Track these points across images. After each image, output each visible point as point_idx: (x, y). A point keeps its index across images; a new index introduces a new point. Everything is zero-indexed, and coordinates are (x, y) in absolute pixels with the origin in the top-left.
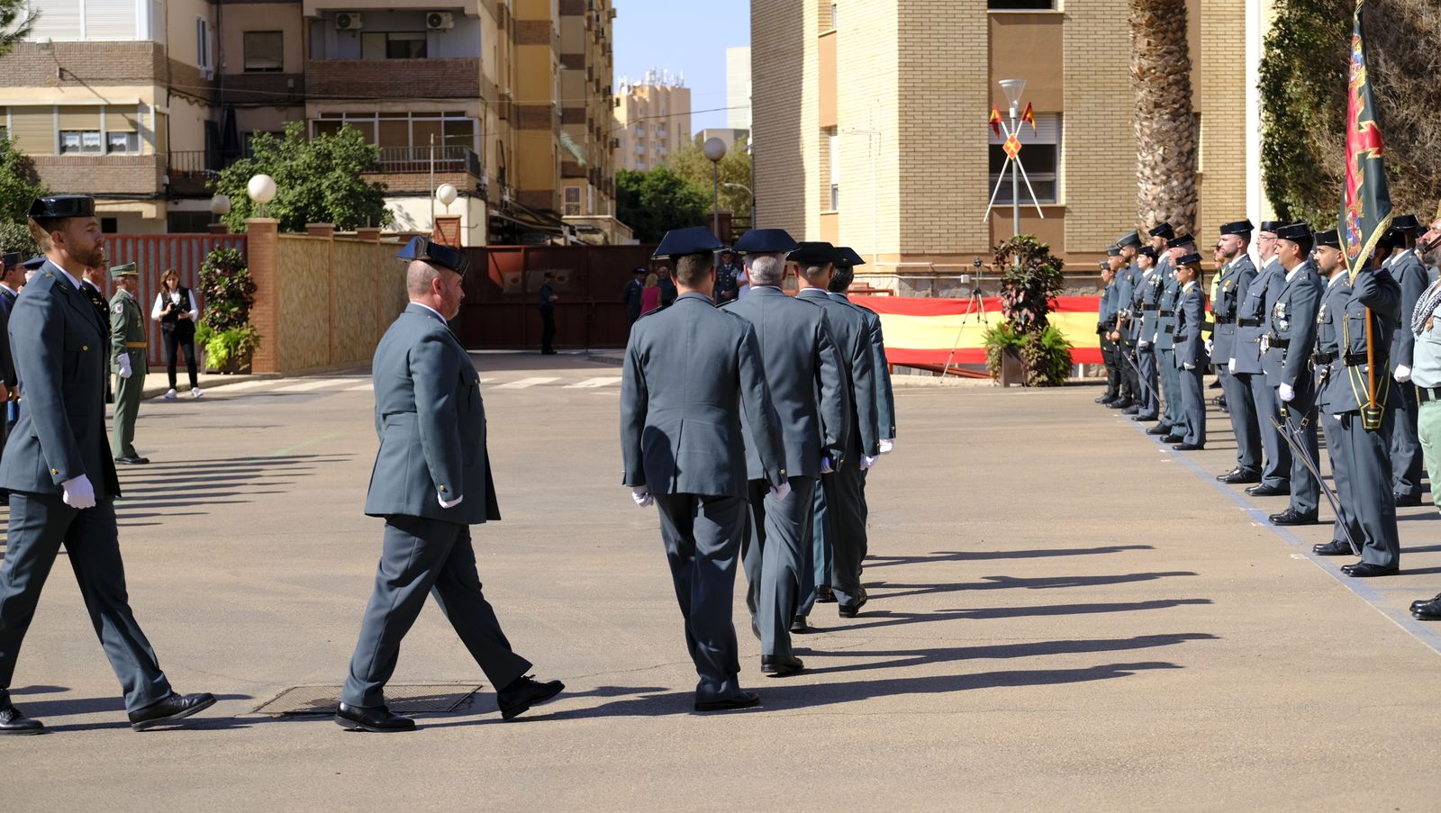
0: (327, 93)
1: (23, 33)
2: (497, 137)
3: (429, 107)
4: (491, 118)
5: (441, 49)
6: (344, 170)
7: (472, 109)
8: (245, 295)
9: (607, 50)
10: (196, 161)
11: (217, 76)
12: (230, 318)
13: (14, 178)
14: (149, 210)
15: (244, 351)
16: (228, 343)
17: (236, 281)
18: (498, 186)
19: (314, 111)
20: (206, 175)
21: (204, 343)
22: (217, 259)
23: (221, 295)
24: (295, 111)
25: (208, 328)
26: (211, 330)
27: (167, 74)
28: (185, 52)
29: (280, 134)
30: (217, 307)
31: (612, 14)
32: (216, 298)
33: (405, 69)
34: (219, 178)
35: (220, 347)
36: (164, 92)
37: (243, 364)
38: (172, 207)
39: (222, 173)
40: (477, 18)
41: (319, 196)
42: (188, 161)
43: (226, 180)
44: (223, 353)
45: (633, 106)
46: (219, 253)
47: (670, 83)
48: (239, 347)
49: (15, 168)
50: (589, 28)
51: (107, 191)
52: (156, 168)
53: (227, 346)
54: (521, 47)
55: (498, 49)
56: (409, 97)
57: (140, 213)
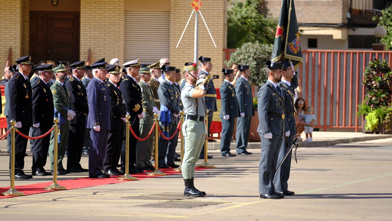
8: (390, 87)
10: (367, 4)
12: (380, 101)
13: (257, 13)
14: (337, 34)
15: (389, 120)
16: (378, 115)
17: (385, 79)
20: (373, 13)
21: (365, 115)
22: (374, 65)
23: (376, 88)
25: (368, 106)
26: (369, 107)
30: (373, 94)
32: (373, 89)
34: (381, 15)
35: (374, 117)
37: (387, 129)
38: (352, 33)
39: (382, 11)
42: (362, 4)
43: (385, 16)
44: (375, 121)
46: (375, 62)
48: (386, 118)
49: (257, 7)
51: (312, 22)
52: (343, 8)
53: (378, 117)
57: (331, 36)
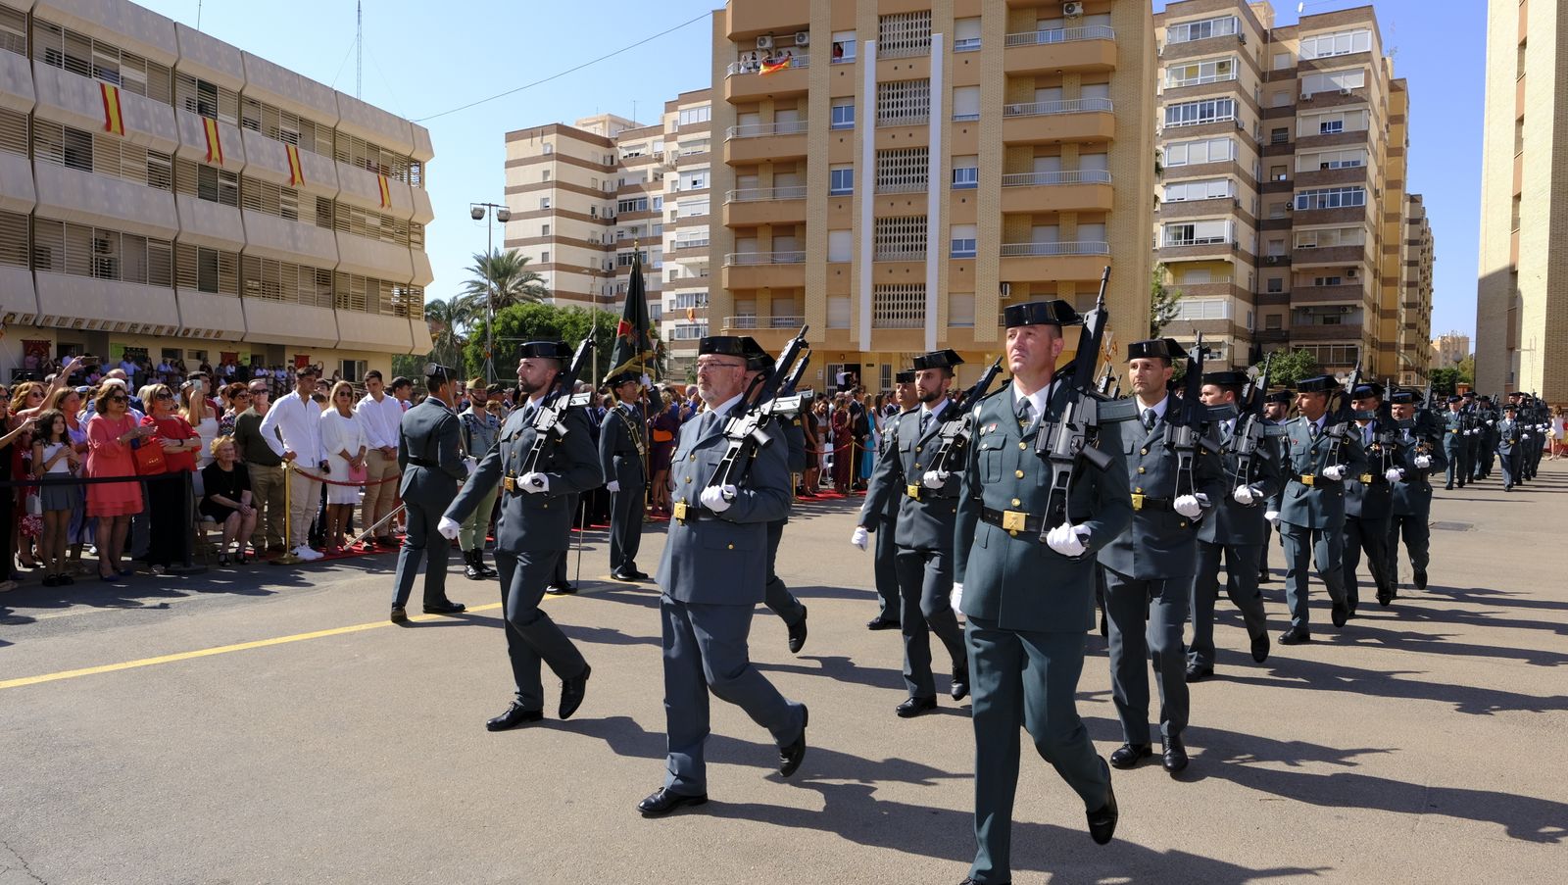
0: (1298, 337)
1: (1173, 317)
2: (1370, 354)
3: (1340, 343)
4: (1367, 347)
5: (1346, 321)
6: (1301, 366)
7: (1358, 343)
9: (1428, 322)
11: (1255, 331)
18: (1369, 374)
19: (1292, 344)
24: (1285, 344)
27: (1233, 330)
28: (1242, 322)
29: (1277, 353)
31: (1431, 308)
33: (1331, 328)
36: (1232, 338)
40: (1362, 308)
41: (1290, 375)
45: (1442, 344)
47: (1460, 335)
50: (1419, 313)
54: (1385, 321)
55: (1372, 321)
56: (1331, 339)
